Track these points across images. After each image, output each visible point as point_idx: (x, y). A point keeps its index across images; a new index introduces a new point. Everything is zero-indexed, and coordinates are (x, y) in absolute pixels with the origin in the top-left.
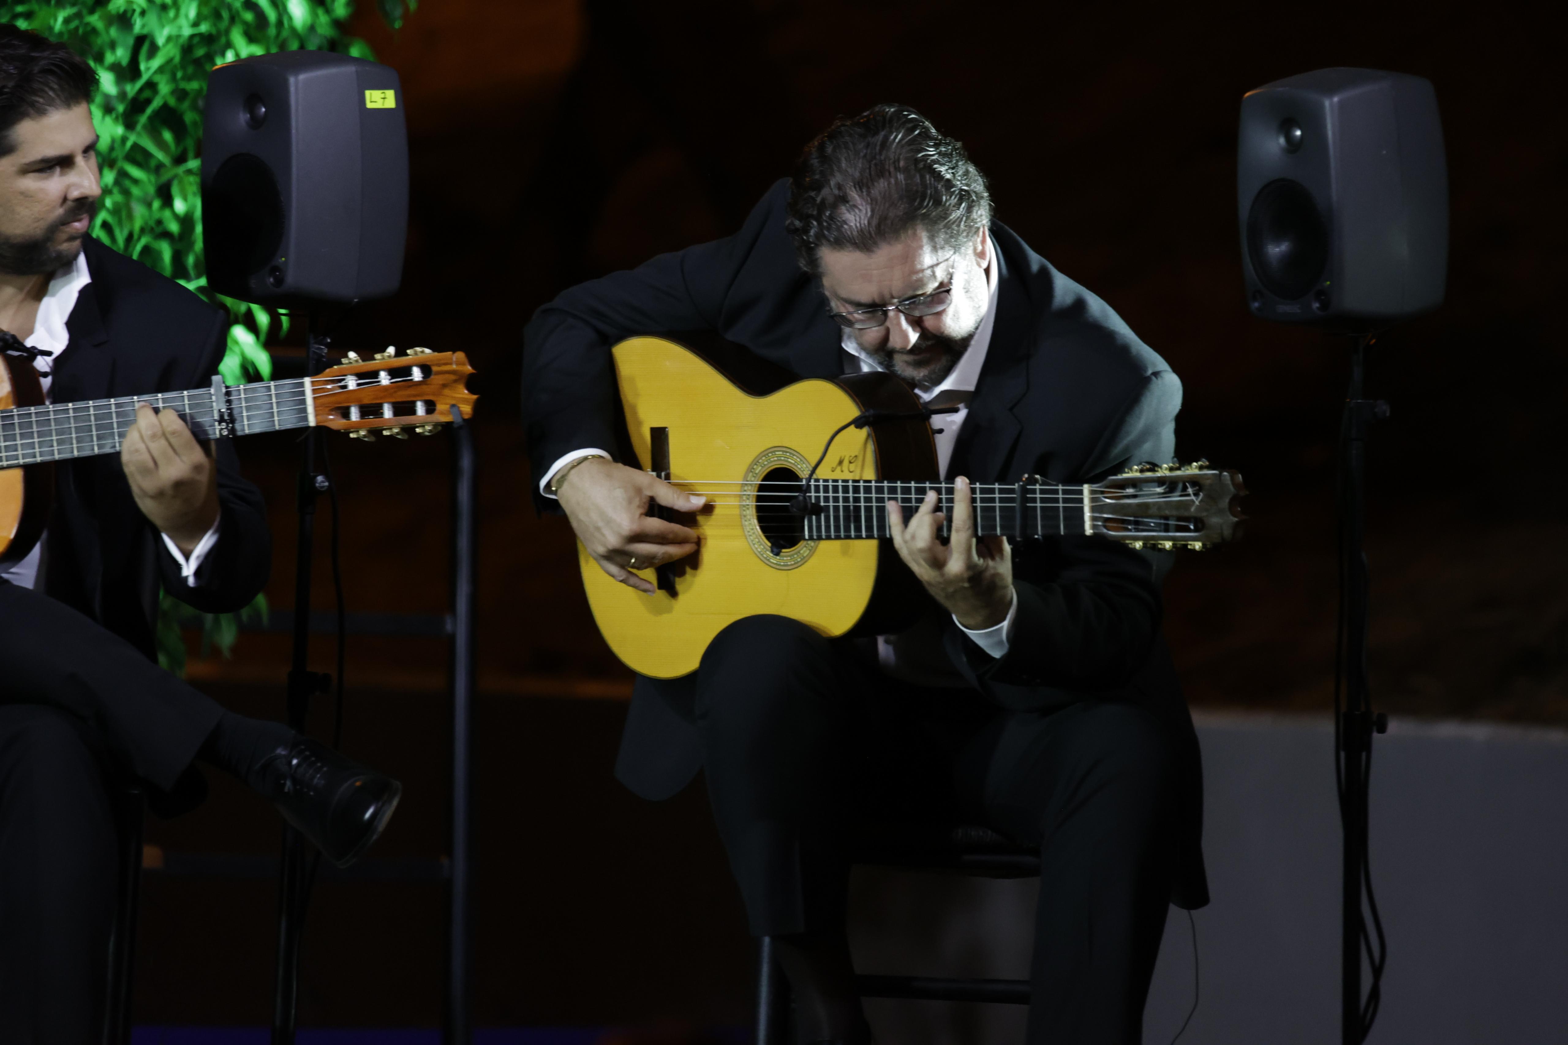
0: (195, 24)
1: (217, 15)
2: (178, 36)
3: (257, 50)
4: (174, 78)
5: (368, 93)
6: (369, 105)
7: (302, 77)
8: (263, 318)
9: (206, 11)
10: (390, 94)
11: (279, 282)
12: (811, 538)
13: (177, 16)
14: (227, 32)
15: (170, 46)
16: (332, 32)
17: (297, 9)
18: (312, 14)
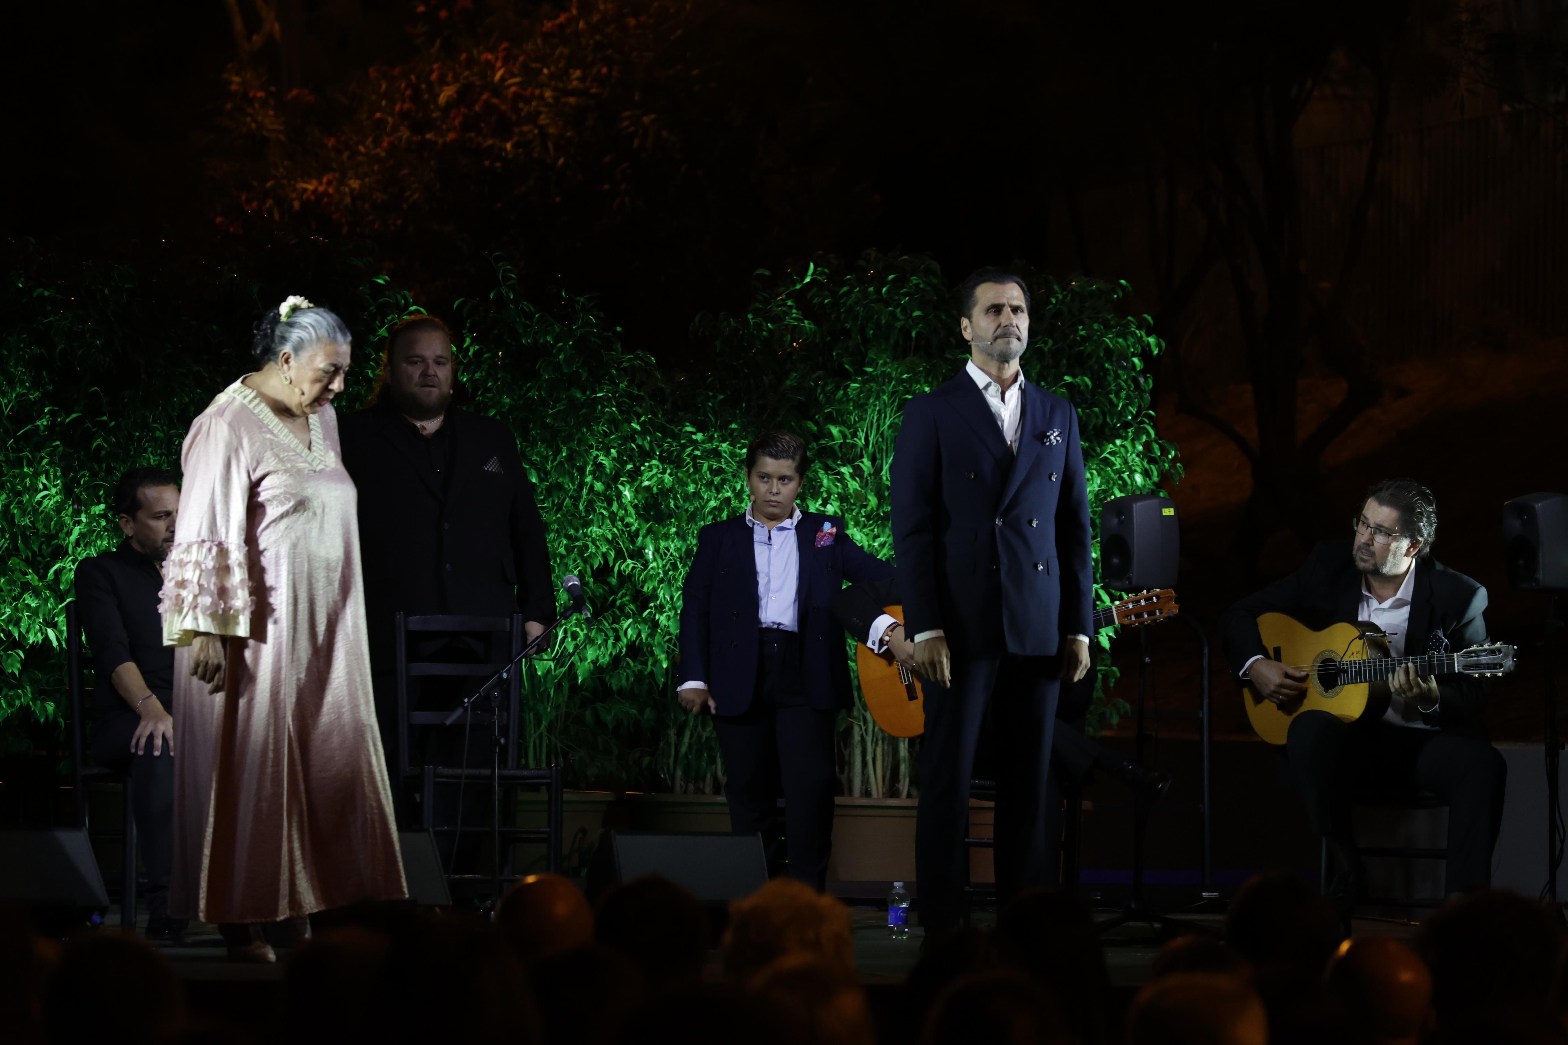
0: (1100, 486)
1: (1108, 482)
3: (1123, 495)
5: (1163, 510)
6: (1164, 514)
7: (1138, 504)
9: (1104, 481)
10: (1172, 510)
11: (1130, 583)
12: (1341, 684)
13: (1093, 483)
14: (1112, 488)
16: (1153, 487)
17: (1139, 478)
18: (1145, 480)
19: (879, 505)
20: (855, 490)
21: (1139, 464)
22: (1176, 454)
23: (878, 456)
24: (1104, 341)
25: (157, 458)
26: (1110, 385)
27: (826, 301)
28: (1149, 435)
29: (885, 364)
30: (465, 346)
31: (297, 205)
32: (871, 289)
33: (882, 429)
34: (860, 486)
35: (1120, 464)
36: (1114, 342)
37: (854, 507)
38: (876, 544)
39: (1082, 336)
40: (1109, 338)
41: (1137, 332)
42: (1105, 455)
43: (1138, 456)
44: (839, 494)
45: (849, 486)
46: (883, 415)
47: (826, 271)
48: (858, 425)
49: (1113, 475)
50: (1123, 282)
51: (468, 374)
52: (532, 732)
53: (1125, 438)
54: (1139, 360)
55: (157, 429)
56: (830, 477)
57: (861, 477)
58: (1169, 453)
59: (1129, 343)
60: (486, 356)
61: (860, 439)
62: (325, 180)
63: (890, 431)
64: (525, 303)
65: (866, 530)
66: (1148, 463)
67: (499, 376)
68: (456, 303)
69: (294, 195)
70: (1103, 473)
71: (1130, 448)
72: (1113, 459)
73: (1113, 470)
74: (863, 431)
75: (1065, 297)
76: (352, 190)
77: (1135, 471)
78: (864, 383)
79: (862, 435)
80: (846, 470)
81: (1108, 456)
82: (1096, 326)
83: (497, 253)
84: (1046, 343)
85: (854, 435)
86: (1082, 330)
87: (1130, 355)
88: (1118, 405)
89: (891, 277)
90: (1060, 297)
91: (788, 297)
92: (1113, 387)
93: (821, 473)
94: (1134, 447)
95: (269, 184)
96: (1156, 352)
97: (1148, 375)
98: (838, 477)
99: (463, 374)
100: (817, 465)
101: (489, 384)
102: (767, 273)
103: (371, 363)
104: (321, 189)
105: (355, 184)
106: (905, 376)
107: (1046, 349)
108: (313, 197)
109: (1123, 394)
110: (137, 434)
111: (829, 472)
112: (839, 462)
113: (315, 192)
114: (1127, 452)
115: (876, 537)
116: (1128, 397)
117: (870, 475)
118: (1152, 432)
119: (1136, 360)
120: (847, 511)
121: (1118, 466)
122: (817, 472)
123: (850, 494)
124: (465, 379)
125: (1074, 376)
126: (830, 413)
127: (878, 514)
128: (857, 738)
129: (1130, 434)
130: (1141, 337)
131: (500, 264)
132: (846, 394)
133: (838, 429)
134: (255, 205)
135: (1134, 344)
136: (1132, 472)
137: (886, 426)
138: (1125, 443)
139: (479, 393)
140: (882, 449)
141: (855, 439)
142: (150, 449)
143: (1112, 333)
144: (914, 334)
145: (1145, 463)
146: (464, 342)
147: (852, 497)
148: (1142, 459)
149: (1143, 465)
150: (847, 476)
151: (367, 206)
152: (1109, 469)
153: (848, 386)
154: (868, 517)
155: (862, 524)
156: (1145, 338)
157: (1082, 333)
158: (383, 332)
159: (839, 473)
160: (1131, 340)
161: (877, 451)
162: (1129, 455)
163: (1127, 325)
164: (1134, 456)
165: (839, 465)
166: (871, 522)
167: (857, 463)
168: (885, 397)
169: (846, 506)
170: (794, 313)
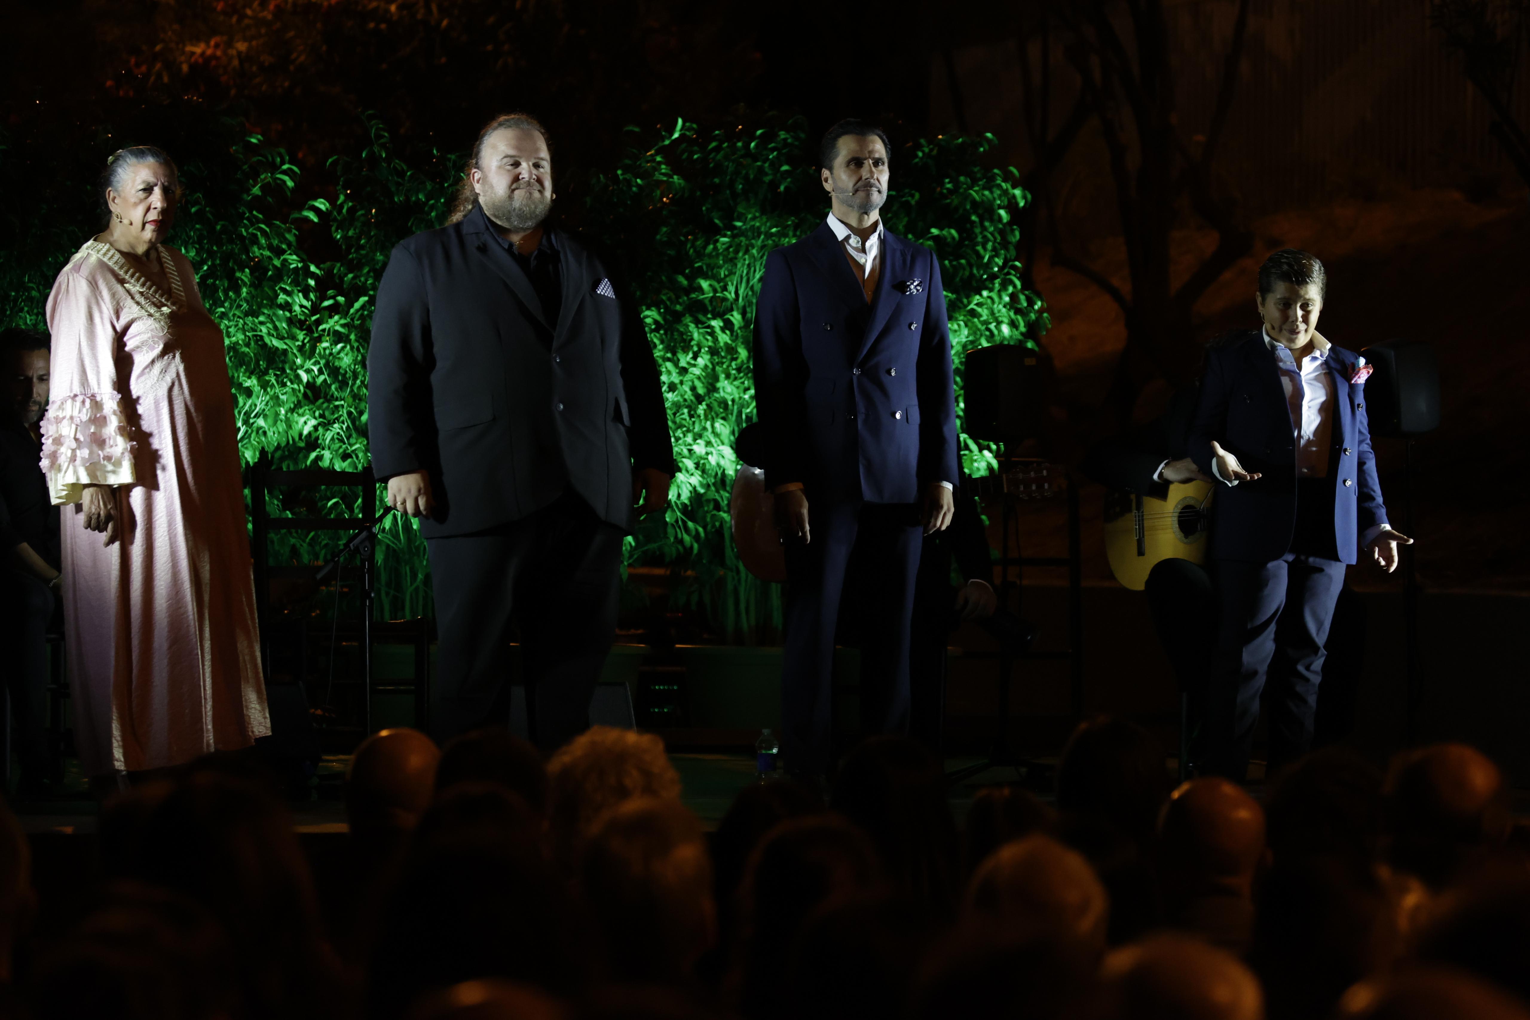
0: (967, 337)
1: (975, 333)
2: (961, 342)
3: (989, 345)
4: (959, 358)
5: (1026, 359)
6: (1026, 364)
8: (994, 447)
9: (971, 332)
13: (960, 334)
14: (979, 339)
15: (958, 345)
16: (1020, 337)
17: (1006, 329)
18: (1011, 331)
19: (749, 359)
20: (726, 344)
21: (1006, 314)
22: (1042, 305)
23: (748, 310)
24: (970, 194)
25: (33, 317)
26: (976, 237)
27: (696, 157)
28: (1015, 286)
29: (754, 218)
30: (339, 202)
31: (185, 68)
32: (740, 144)
33: (751, 283)
34: (730, 339)
35: (987, 316)
36: (980, 194)
37: (724, 360)
39: (948, 189)
40: (975, 191)
41: (1003, 184)
42: (972, 306)
43: (1005, 306)
44: (709, 347)
45: (720, 339)
46: (752, 269)
47: (695, 126)
48: (728, 279)
49: (980, 326)
50: (989, 135)
51: (342, 230)
52: (409, 584)
53: (991, 290)
54: (1006, 212)
55: (33, 289)
56: (701, 331)
57: (732, 330)
58: (1035, 304)
59: (995, 196)
60: (360, 213)
61: (730, 293)
62: (212, 43)
63: (760, 285)
64: (397, 161)
65: (737, 383)
66: (1016, 313)
67: (372, 233)
68: (330, 160)
69: (183, 58)
70: (969, 324)
71: (996, 299)
72: (979, 310)
73: (980, 322)
74: (732, 284)
75: (931, 150)
76: (239, 53)
77: (1002, 322)
78: (733, 237)
79: (732, 289)
80: (716, 324)
81: (975, 307)
82: (962, 179)
83: (370, 112)
84: (913, 196)
85: (725, 289)
86: (949, 183)
87: (996, 207)
88: (983, 258)
89: (759, 132)
90: (926, 150)
91: (658, 153)
92: (979, 239)
93: (692, 327)
94: (1000, 297)
95: (158, 48)
96: (1022, 204)
97: (1015, 227)
98: (709, 330)
99: (336, 231)
100: (688, 319)
101: (363, 242)
102: (637, 129)
103: (245, 221)
104: (209, 52)
105: (242, 46)
106: (774, 230)
107: (913, 202)
108: (200, 60)
109: (990, 246)
110: (13, 294)
111: (700, 326)
112: (709, 316)
113: (203, 54)
114: (993, 302)
115: (746, 390)
116: (994, 249)
117: (740, 328)
118: (1018, 284)
119: (1002, 212)
120: (718, 363)
121: (984, 318)
122: (688, 326)
123: (721, 348)
124: (339, 237)
125: (941, 229)
126: (701, 267)
127: (748, 367)
128: (730, 587)
129: (997, 285)
130: (1007, 189)
131: (373, 122)
132: (715, 248)
133: (708, 283)
134: (144, 68)
135: (1000, 197)
136: (999, 323)
137: (756, 280)
138: (992, 294)
139: (353, 251)
140: (752, 303)
141: (725, 293)
142: (26, 309)
143: (978, 186)
144: (782, 188)
145: (1012, 314)
146: (338, 198)
147: (722, 350)
148: (1009, 310)
149: (1010, 316)
150: (718, 330)
151: (254, 68)
152: (976, 320)
153: (717, 241)
154: (739, 370)
155: (732, 377)
156: (1011, 191)
157: (949, 186)
158: (256, 190)
159: (709, 327)
160: (997, 192)
161: (747, 304)
162: (995, 306)
163: (993, 178)
164: (1001, 306)
165: (709, 319)
166: (742, 375)
167: (728, 316)
168: (754, 251)
169: (717, 360)
170: (664, 168)
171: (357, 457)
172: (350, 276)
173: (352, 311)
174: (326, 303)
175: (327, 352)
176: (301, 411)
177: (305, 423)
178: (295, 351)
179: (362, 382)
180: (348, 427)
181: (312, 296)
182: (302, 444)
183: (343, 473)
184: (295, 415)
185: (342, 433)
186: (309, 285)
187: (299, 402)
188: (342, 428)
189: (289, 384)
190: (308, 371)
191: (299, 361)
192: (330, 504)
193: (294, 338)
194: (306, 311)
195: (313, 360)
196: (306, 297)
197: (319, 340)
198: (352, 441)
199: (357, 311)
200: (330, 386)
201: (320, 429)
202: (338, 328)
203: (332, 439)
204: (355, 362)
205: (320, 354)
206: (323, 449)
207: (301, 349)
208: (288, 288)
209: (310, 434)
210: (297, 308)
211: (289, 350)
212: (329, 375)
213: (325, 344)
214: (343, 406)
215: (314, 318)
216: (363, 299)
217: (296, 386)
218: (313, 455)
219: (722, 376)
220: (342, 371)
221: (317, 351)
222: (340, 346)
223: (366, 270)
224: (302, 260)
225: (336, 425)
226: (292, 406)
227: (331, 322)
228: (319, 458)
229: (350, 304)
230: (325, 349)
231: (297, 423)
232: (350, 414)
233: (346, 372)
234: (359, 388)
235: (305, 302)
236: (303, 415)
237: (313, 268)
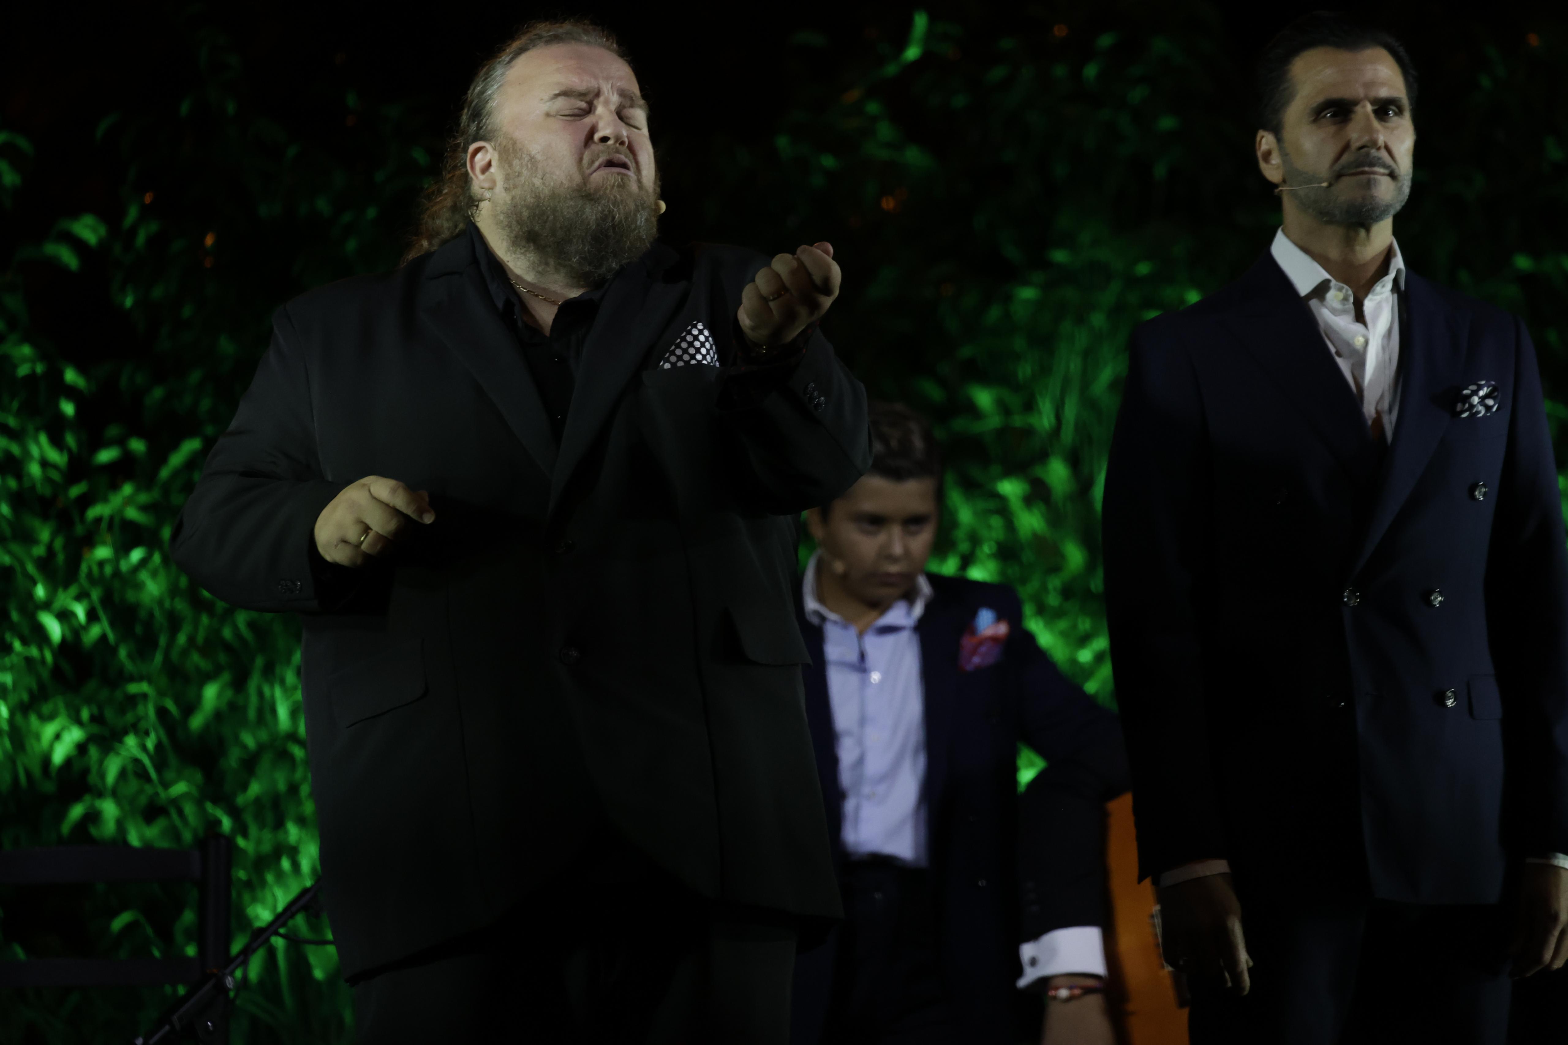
19: (1090, 567)
20: (1035, 535)
27: (960, 101)
29: (1096, 242)
30: (126, 223)
32: (1060, 71)
33: (1092, 394)
34: (1045, 525)
37: (1033, 571)
38: (1085, 656)
44: (996, 540)
45: (1020, 524)
46: (1094, 360)
47: (955, 30)
48: (1036, 384)
51: (137, 287)
56: (977, 504)
57: (1046, 502)
60: (177, 246)
61: (1043, 417)
64: (263, 123)
65: (1063, 624)
67: (208, 292)
68: (104, 124)
74: (1048, 397)
75: (1512, 72)
78: (1048, 285)
79: (1046, 406)
80: (1012, 488)
85: (1029, 406)
89: (1106, 41)
90: (1501, 71)
91: (869, 94)
93: (956, 495)
98: (995, 503)
99: (124, 288)
101: (187, 312)
102: (819, 40)
106: (1143, 269)
107: (1470, 196)
111: (974, 493)
112: (995, 469)
115: (1083, 640)
123: (1023, 541)
124: (129, 302)
126: (972, 358)
127: (1089, 587)
132: (1007, 313)
133: (991, 394)
137: (1102, 386)
139: (163, 333)
140: (1094, 436)
141: (1031, 416)
144: (1160, 171)
150: (1015, 503)
153: (1011, 296)
154: (1068, 593)
159: (995, 496)
161: (1082, 440)
165: (994, 478)
166: (1075, 604)
167: (1038, 471)
168: (1098, 320)
169: (1014, 571)
170: (885, 131)
171: (181, 813)
172: (158, 393)
173: (165, 473)
174: (106, 456)
175: (108, 570)
176: (46, 709)
177: (58, 737)
178: (31, 568)
179: (191, 640)
180: (159, 746)
181: (70, 440)
182: (49, 787)
183: (148, 849)
184: (34, 720)
185: (146, 761)
186: (60, 416)
187: (42, 686)
188: (144, 748)
189: (17, 645)
190: (64, 616)
191: (40, 591)
192: (118, 923)
193: (28, 538)
194: (55, 476)
195: (73, 590)
196: (57, 442)
197: (89, 541)
198: (169, 775)
199: (176, 473)
200: (114, 650)
201: (94, 752)
202: (132, 513)
203: (123, 774)
204: (174, 591)
205: (90, 574)
206: (100, 795)
207: (46, 565)
208: (12, 422)
209: (68, 762)
210: (35, 469)
211: (18, 568)
212: (112, 624)
213: (103, 552)
214: (145, 696)
215: (75, 491)
216: (191, 446)
217: (34, 652)
218: (77, 811)
219: (1028, 609)
220: (143, 614)
221: (84, 568)
222: (136, 555)
223: (195, 377)
224: (43, 355)
225: (131, 741)
226: (25, 697)
227: (116, 500)
228: (93, 817)
229: (159, 455)
230: (101, 564)
231: (38, 737)
232: (162, 712)
233: (151, 615)
234: (185, 653)
235: (55, 456)
236: (51, 717)
237: (71, 376)
